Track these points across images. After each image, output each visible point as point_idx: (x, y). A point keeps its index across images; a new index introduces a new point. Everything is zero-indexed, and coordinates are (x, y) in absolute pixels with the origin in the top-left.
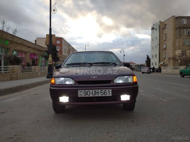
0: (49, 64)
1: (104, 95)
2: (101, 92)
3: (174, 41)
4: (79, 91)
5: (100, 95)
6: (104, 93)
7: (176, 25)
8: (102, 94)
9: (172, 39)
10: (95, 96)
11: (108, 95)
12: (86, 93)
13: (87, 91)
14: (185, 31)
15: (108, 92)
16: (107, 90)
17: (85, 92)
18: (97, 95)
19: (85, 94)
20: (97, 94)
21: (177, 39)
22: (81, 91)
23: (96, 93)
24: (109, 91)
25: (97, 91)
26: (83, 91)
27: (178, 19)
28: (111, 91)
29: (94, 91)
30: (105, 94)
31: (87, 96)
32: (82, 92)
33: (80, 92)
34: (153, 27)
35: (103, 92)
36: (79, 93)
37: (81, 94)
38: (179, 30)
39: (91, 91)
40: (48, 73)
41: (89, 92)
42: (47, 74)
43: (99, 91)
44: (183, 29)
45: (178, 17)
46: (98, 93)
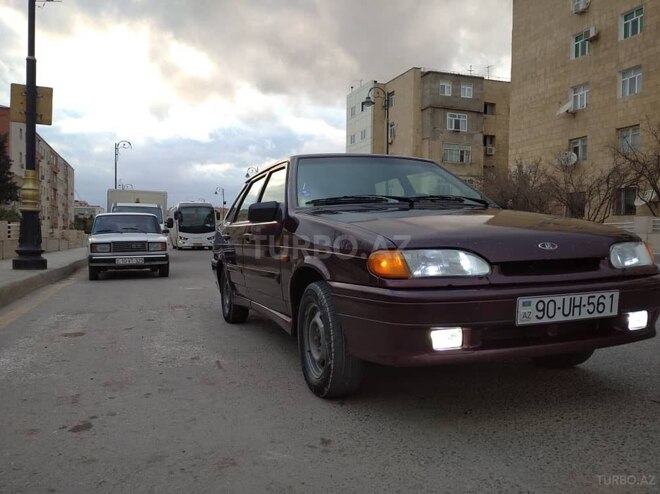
0: (22, 211)
1: (596, 315)
2: (589, 304)
3: (417, 146)
4: (521, 301)
5: (585, 315)
6: (598, 304)
7: (423, 97)
8: (591, 308)
9: (412, 140)
10: (570, 318)
11: (607, 313)
12: (543, 309)
13: (546, 299)
14: (448, 117)
15: (607, 302)
16: (607, 295)
17: (541, 306)
18: (576, 317)
19: (540, 315)
20: (577, 310)
21: (426, 142)
22: (526, 299)
23: (574, 307)
24: (612, 296)
25: (578, 297)
26: (534, 300)
27: (429, 77)
28: (616, 295)
29: (567, 298)
30: (601, 308)
31: (546, 320)
32: (529, 304)
33: (524, 304)
34: (369, 98)
35: (595, 301)
36: (521, 310)
37: (528, 312)
38: (432, 116)
39: (559, 299)
40: (20, 246)
41: (552, 305)
42: (17, 251)
43: (585, 297)
44: (442, 111)
45: (429, 73)
46: (579, 306)
